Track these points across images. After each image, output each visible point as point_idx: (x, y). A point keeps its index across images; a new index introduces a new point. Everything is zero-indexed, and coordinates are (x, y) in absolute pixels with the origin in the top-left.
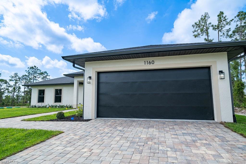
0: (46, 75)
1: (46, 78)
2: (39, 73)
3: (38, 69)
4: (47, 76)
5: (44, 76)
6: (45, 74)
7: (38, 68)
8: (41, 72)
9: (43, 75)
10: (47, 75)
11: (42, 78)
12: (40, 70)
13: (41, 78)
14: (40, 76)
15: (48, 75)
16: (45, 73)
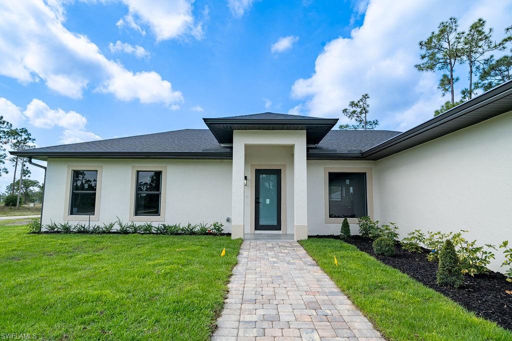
0: (24, 136)
1: (24, 143)
2: (6, 130)
3: (4, 122)
4: (28, 140)
5: (19, 139)
6: (21, 136)
7: (3, 119)
8: (11, 130)
9: (16, 137)
10: (26, 137)
11: (15, 145)
12: (8, 123)
13: (10, 144)
14: (9, 138)
15: (30, 137)
16: (22, 132)
